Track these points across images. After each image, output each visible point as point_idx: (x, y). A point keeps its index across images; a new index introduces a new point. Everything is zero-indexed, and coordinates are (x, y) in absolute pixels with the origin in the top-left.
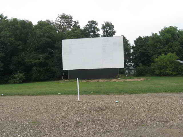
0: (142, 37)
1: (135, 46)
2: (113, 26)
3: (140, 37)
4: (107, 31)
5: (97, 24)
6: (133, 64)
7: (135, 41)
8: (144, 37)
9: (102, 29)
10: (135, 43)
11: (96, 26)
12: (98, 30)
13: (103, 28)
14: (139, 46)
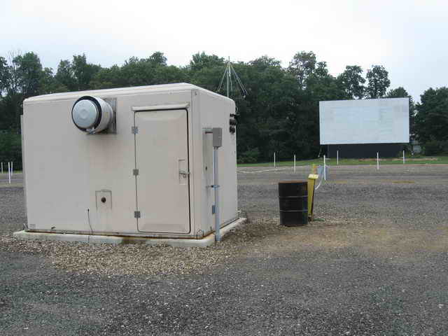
0: (434, 89)
1: (421, 104)
2: (386, 73)
3: (431, 89)
4: (376, 81)
5: (360, 71)
6: (417, 136)
7: (422, 96)
8: (439, 88)
9: (367, 77)
10: (422, 100)
11: (359, 74)
12: (363, 81)
13: (370, 75)
14: (430, 105)
